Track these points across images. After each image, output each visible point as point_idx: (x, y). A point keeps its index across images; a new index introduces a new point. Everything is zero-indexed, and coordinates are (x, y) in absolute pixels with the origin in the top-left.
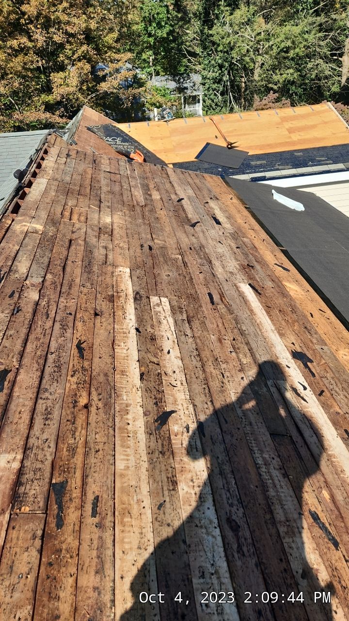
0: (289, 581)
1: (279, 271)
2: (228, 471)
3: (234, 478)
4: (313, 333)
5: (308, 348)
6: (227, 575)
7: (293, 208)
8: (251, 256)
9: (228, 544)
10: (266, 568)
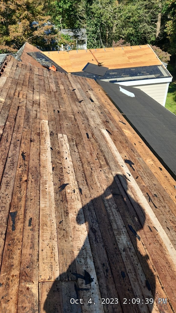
0: (117, 252)
1: (121, 124)
2: (92, 209)
3: (95, 212)
4: (135, 152)
5: (132, 158)
6: (90, 250)
7: (129, 96)
8: (108, 117)
9: (91, 238)
10: (107, 247)
